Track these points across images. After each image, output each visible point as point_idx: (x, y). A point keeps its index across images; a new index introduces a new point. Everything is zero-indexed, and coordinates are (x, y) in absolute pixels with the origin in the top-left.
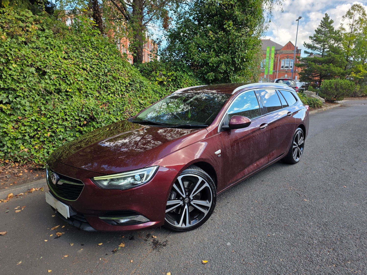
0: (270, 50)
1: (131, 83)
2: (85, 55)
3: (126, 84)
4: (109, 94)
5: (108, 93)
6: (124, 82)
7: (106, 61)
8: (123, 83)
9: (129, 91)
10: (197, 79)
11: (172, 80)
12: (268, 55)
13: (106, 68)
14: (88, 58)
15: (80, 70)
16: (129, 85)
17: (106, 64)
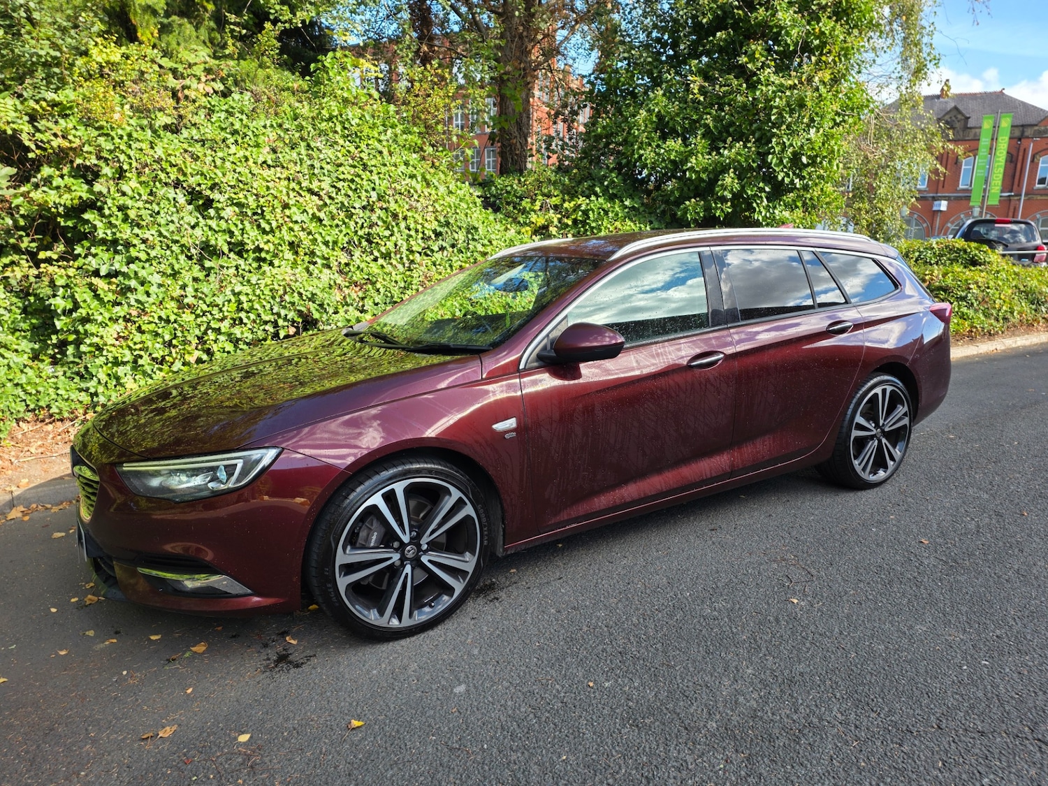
0: (996, 127)
1: (439, 229)
2: (322, 156)
3: (426, 232)
4: (376, 260)
5: (372, 257)
6: (419, 227)
7: (375, 172)
8: (417, 231)
9: (432, 251)
10: (653, 219)
11: (575, 221)
12: (985, 142)
13: (374, 189)
14: (328, 163)
15: (303, 194)
16: (433, 236)
17: (375, 177)
